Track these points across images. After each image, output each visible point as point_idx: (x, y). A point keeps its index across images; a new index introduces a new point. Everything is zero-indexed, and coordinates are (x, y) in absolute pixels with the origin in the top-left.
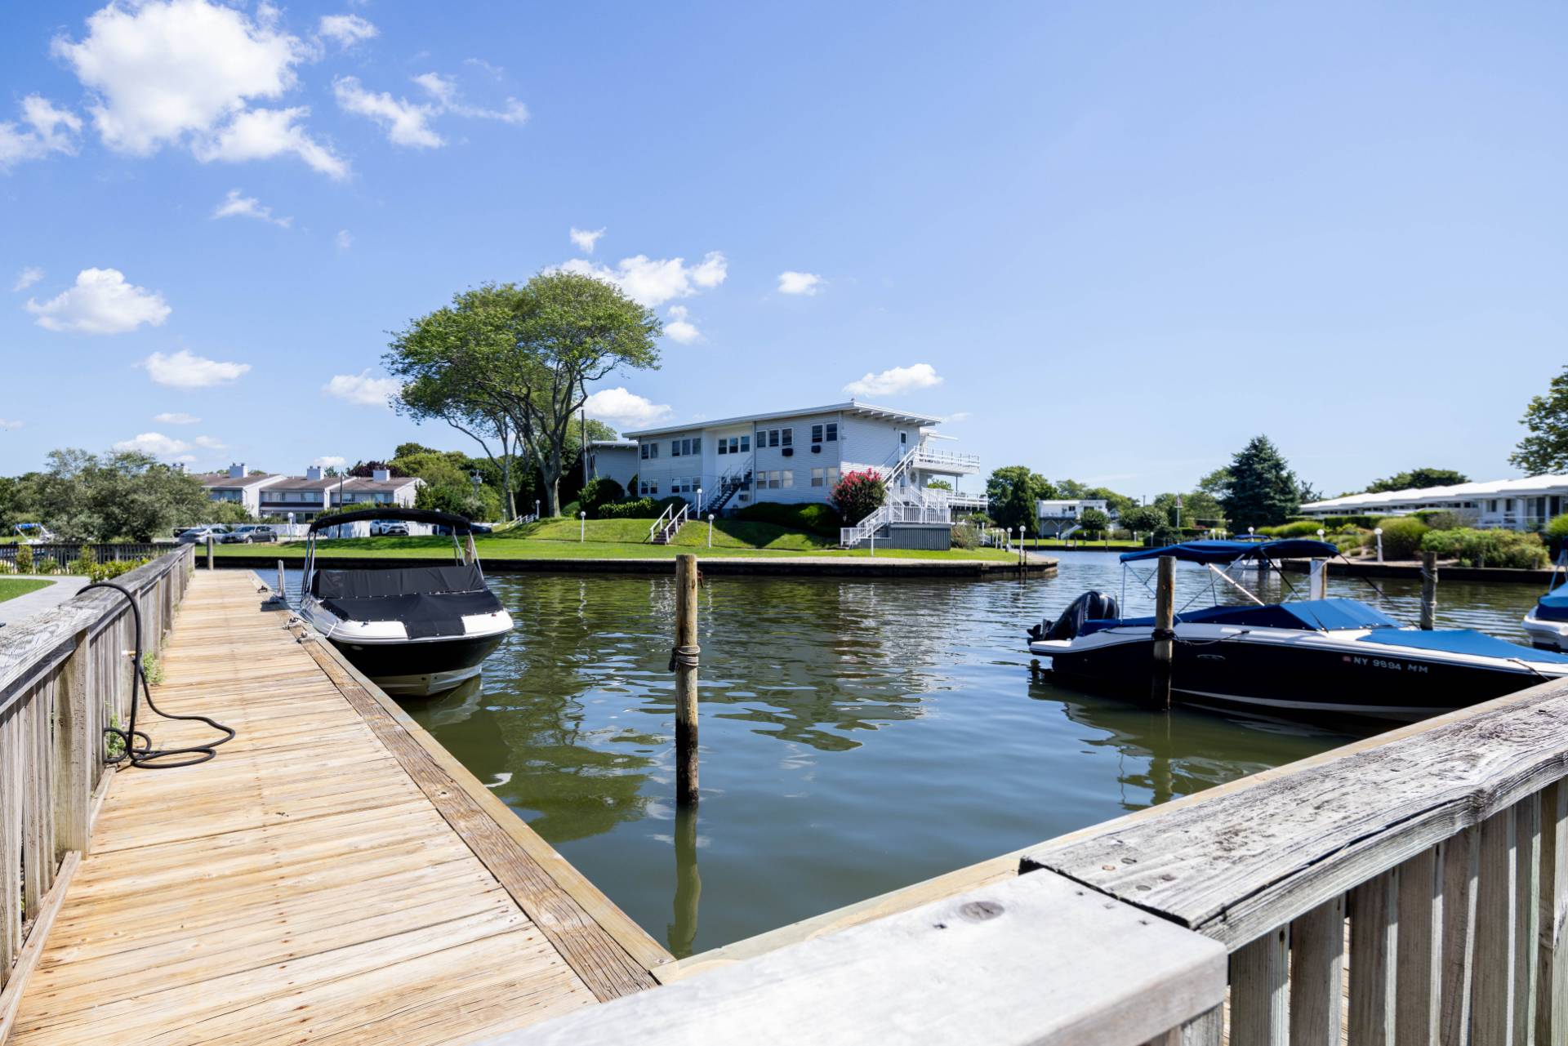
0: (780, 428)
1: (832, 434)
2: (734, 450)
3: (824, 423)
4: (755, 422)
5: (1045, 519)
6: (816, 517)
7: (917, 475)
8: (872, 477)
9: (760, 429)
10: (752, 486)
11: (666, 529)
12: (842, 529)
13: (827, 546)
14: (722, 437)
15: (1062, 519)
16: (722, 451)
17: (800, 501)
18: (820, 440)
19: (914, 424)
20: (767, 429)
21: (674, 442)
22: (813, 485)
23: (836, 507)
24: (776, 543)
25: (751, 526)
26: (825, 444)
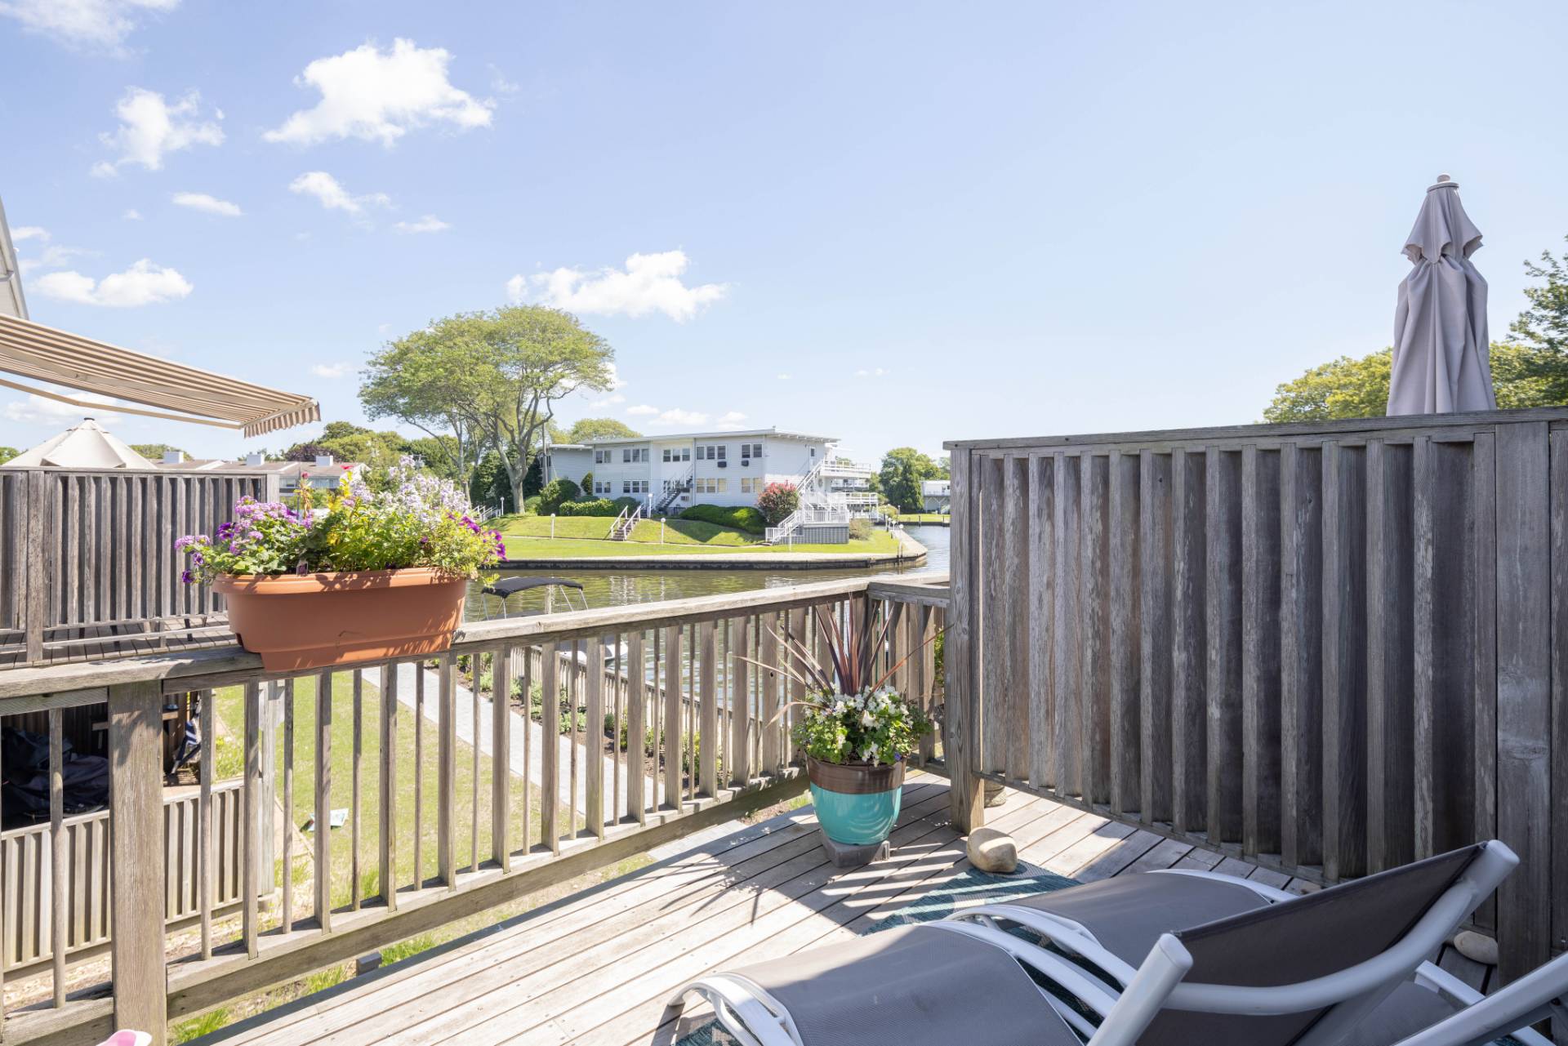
0: (716, 445)
1: (758, 452)
2: (676, 459)
3: (751, 443)
4: (695, 439)
5: (929, 497)
6: (746, 519)
7: (823, 481)
8: (788, 488)
9: (700, 444)
10: (693, 490)
11: (624, 528)
12: (767, 529)
13: (755, 542)
14: (667, 448)
15: (942, 497)
16: (667, 459)
17: (733, 505)
18: (748, 456)
19: (820, 442)
20: (705, 445)
21: (625, 451)
22: (743, 491)
23: (761, 510)
24: (715, 539)
25: (694, 525)
26: (751, 460)
